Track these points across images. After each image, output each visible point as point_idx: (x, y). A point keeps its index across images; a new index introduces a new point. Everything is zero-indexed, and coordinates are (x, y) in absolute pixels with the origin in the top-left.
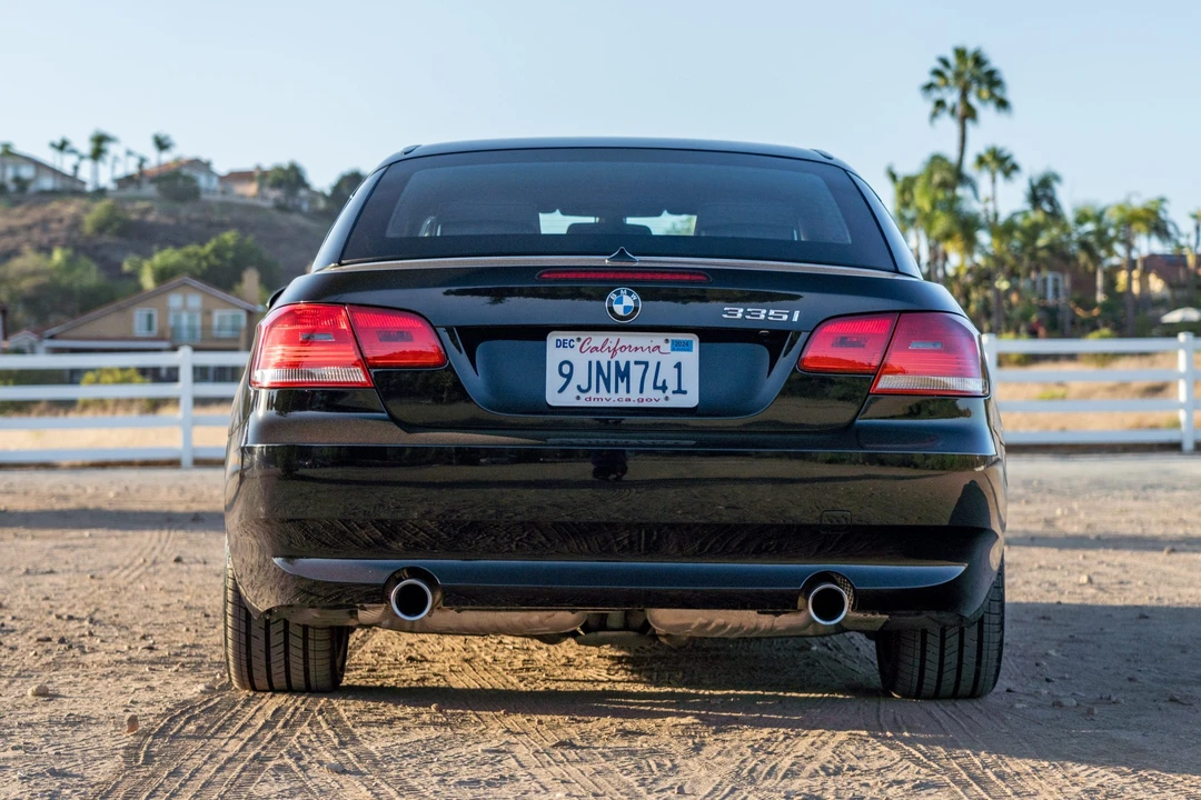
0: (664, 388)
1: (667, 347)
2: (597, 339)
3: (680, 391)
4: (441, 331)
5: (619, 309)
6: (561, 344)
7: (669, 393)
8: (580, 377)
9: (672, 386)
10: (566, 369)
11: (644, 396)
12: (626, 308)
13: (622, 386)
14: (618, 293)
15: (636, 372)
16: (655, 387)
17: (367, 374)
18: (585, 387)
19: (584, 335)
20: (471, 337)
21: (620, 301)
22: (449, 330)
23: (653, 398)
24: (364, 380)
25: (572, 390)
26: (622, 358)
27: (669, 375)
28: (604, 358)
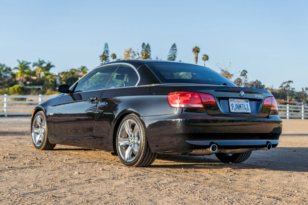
0: (246, 109)
1: (245, 102)
2: (236, 100)
3: (248, 110)
4: (215, 98)
5: (242, 95)
6: (231, 101)
7: (247, 110)
8: (234, 107)
9: (247, 109)
10: (232, 105)
11: (244, 110)
12: (243, 95)
13: (240, 109)
14: (241, 92)
15: (242, 106)
16: (245, 109)
17: (203, 105)
18: (235, 109)
19: (234, 99)
20: (220, 99)
21: (242, 93)
22: (216, 98)
23: (245, 111)
24: (203, 107)
25: (234, 109)
26: (240, 103)
27: (246, 107)
28: (237, 103)
